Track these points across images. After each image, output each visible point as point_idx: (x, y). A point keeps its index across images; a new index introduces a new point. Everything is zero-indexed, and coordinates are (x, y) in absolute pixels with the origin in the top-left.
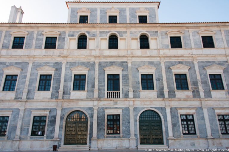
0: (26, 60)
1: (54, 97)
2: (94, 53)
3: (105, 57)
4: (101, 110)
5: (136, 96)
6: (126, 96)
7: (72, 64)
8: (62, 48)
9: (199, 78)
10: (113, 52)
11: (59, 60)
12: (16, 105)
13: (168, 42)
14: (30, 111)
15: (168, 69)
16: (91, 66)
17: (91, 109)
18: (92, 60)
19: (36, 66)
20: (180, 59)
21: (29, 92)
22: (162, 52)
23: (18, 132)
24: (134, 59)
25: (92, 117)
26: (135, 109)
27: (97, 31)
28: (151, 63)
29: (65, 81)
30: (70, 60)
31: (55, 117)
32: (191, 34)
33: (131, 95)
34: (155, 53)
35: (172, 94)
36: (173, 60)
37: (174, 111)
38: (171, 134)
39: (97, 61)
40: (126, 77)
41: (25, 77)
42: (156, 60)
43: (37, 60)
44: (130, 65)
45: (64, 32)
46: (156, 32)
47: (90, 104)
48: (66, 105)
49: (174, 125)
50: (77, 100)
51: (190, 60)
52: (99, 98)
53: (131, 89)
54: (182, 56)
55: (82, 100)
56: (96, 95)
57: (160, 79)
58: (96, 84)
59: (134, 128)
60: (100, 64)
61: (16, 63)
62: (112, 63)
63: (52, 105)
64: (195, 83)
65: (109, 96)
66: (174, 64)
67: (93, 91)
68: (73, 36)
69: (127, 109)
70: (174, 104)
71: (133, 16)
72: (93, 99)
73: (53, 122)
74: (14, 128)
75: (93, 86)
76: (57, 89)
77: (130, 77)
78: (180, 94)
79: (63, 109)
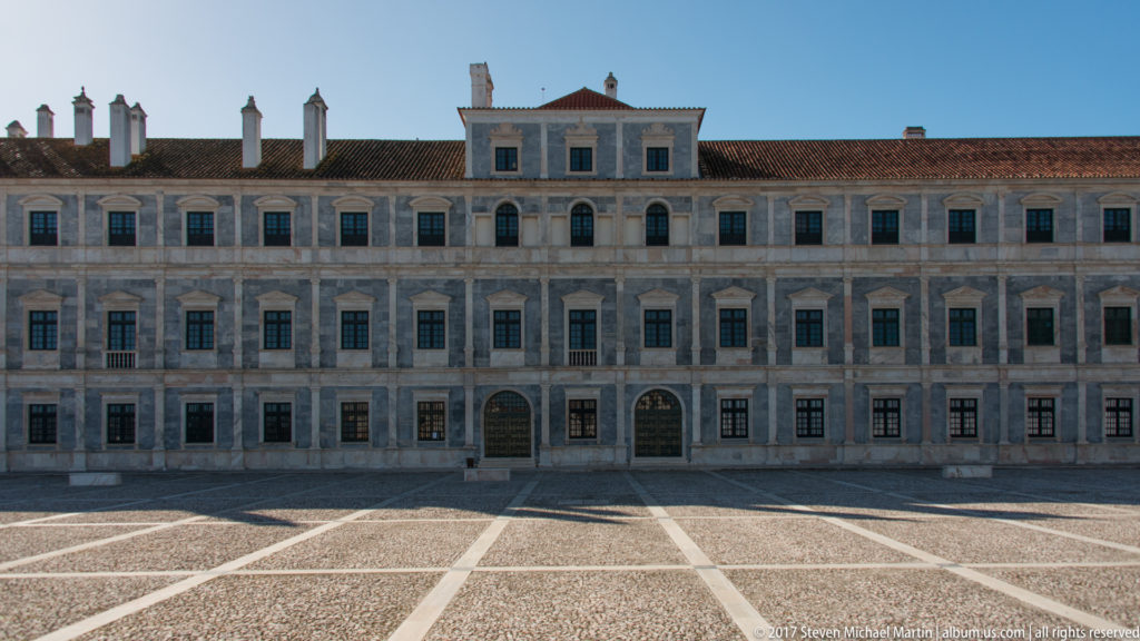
0: (380, 274)
1: (456, 361)
2: (536, 257)
3: (564, 268)
4: (558, 391)
5: (631, 361)
6: (611, 361)
7: (488, 286)
8: (459, 243)
9: (771, 319)
10: (583, 255)
11: (456, 274)
12: (379, 379)
13: (712, 227)
14: (410, 390)
15: (707, 297)
16: (529, 288)
17: (536, 388)
18: (533, 275)
19: (409, 290)
20: (737, 273)
21: (400, 352)
22: (696, 254)
23: (393, 434)
24: (631, 274)
25: (538, 403)
26: (629, 388)
27: (541, 195)
28: (670, 283)
29: (476, 326)
30: (481, 274)
31: (462, 404)
32: (771, 205)
33: (620, 358)
34: (681, 255)
35: (708, 356)
36: (723, 274)
37: (708, 391)
38: (696, 436)
39: (545, 279)
40: (610, 317)
41: (386, 316)
42: (681, 274)
43: (405, 274)
44: (620, 287)
45: (461, 200)
46: (688, 200)
47: (534, 377)
48: (482, 380)
49: (705, 421)
50: (506, 370)
51: (758, 275)
52: (553, 365)
53: (621, 345)
54: (741, 265)
55: (515, 369)
56: (545, 359)
57: (686, 322)
58: (545, 333)
59: (625, 426)
60: (552, 284)
61: (361, 283)
62: (579, 284)
63: (453, 379)
64: (762, 332)
65: (576, 361)
66: (720, 286)
67: (537, 350)
68: (483, 210)
69: (611, 389)
70: (711, 377)
71: (632, 149)
72: (538, 367)
73: (459, 414)
74: (383, 426)
75: (538, 339)
76: (459, 345)
77: (620, 316)
78: (725, 356)
79: (477, 389)
